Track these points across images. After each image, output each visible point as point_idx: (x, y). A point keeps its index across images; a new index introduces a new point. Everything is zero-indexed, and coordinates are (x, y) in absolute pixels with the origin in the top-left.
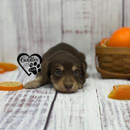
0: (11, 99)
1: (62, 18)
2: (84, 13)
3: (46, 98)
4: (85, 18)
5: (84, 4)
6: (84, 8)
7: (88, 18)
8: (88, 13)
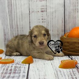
0: (4, 69)
1: (30, 22)
2: (42, 19)
3: (24, 68)
4: (43, 22)
5: (42, 14)
6: (42, 17)
7: (45, 22)
8: (45, 19)
